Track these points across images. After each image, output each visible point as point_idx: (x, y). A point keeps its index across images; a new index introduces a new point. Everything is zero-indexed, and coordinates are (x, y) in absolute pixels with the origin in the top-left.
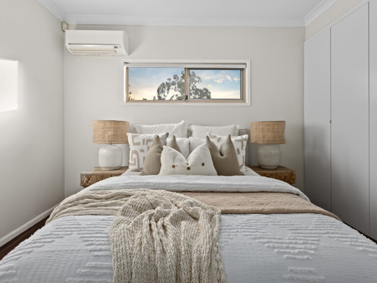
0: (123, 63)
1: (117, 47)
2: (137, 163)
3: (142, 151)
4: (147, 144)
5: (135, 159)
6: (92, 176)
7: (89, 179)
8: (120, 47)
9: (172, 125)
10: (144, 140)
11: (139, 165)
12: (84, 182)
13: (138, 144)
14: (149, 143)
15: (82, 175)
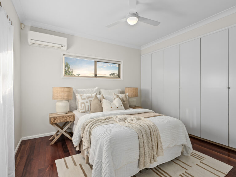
0: (63, 54)
1: (62, 46)
2: (84, 109)
3: (87, 102)
4: (89, 99)
5: (83, 106)
6: (57, 118)
7: (55, 120)
8: (65, 47)
9: (93, 89)
10: (87, 97)
11: (85, 109)
12: (52, 122)
13: (85, 99)
14: (90, 98)
15: (50, 118)
